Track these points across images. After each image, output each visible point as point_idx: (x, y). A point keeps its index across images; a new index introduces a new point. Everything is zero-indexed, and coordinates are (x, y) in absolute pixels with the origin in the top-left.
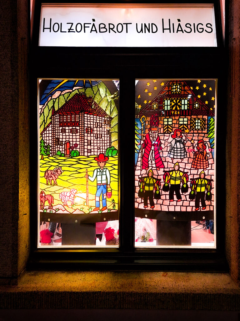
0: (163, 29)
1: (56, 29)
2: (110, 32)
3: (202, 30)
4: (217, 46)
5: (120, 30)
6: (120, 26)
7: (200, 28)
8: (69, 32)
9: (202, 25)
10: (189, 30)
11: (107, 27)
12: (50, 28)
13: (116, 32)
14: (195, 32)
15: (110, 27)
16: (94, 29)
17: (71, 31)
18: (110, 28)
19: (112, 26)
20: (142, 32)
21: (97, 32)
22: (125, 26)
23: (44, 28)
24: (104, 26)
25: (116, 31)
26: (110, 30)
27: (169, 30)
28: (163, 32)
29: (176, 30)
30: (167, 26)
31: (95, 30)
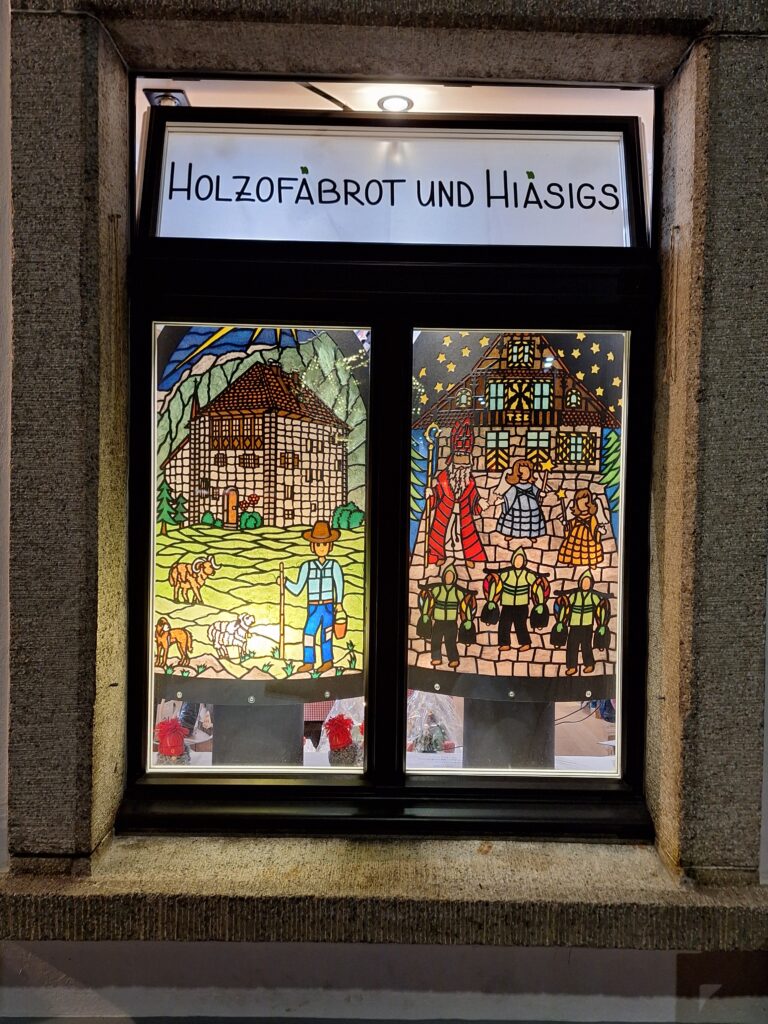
0: (489, 198)
1: (203, 193)
2: (346, 203)
3: (590, 201)
4: (629, 245)
5: (374, 197)
6: (374, 187)
7: (586, 197)
8: (238, 199)
9: (592, 188)
10: (556, 201)
11: (340, 189)
12: (188, 190)
13: (362, 204)
14: (572, 206)
15: (349, 190)
16: (304, 193)
17: (243, 197)
18: (346, 193)
19: (352, 188)
20: (433, 205)
21: (312, 203)
22: (386, 187)
23: (172, 190)
24: (331, 186)
25: (364, 200)
26: (349, 196)
27: (504, 200)
28: (489, 205)
29: (521, 200)
30: (497, 189)
31: (307, 196)
